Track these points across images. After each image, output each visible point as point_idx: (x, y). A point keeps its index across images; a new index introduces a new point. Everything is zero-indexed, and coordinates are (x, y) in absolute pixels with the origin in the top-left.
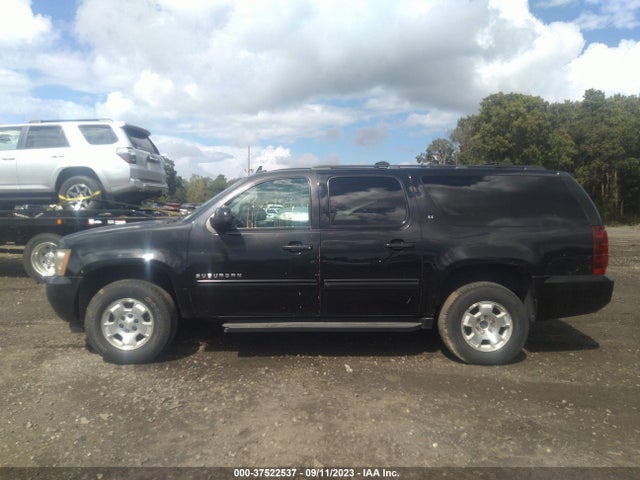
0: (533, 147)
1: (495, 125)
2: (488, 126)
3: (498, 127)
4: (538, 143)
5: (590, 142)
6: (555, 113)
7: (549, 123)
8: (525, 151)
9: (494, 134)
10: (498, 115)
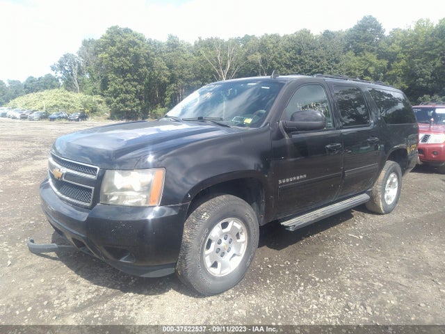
0: (145, 69)
1: (119, 49)
2: (114, 49)
3: (121, 50)
4: (148, 66)
5: (177, 69)
6: (155, 46)
7: (153, 53)
8: (140, 70)
9: (118, 56)
10: (121, 41)
